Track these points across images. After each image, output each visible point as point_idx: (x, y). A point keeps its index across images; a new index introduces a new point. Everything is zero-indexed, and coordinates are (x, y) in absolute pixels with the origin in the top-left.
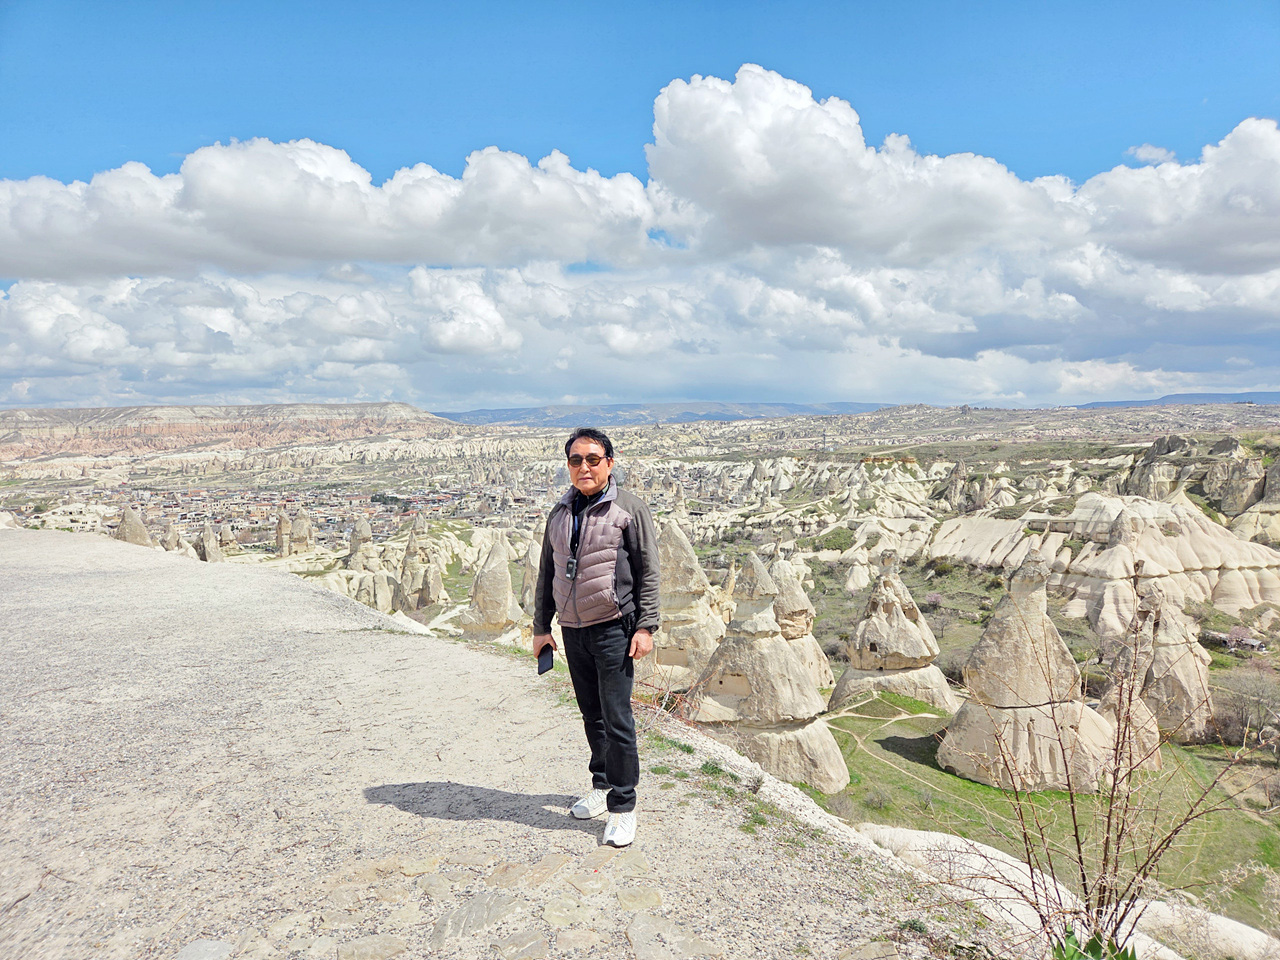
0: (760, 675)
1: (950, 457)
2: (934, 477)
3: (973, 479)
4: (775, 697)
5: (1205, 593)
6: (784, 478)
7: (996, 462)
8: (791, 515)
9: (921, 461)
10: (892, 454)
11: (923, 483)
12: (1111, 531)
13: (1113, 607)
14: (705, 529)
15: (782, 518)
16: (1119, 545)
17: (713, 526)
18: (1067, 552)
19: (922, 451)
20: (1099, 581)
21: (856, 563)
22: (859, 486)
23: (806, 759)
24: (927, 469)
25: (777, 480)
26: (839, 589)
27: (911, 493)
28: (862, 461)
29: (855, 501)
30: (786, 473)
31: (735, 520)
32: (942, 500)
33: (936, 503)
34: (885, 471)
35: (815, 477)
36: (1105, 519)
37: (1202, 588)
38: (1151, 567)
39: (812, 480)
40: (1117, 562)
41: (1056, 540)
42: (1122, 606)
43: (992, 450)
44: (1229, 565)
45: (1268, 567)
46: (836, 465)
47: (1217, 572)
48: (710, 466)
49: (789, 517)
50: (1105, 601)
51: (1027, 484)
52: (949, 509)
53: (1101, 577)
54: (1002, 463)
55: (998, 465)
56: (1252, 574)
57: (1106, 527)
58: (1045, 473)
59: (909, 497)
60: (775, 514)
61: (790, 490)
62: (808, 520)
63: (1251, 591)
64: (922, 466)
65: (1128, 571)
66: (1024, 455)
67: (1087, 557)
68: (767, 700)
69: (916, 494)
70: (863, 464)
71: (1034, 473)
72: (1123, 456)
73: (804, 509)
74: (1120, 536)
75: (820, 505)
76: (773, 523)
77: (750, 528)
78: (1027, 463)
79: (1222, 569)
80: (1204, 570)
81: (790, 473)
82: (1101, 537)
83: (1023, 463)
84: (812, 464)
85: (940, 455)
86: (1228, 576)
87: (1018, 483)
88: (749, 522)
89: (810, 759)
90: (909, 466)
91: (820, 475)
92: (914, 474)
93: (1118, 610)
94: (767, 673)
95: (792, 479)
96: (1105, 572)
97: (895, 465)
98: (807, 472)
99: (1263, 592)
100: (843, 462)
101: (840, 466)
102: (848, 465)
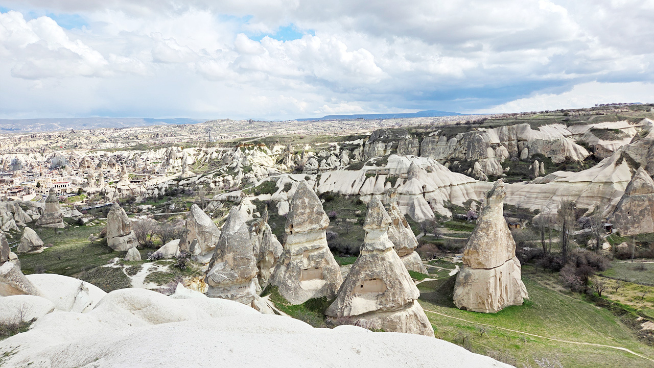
0: (391, 277)
1: (282, 143)
2: (276, 153)
3: (296, 153)
4: (402, 289)
5: (447, 197)
6: (189, 158)
7: (304, 144)
8: (207, 178)
9: (267, 145)
10: (253, 142)
11: (271, 156)
12: (408, 173)
13: (419, 207)
14: (153, 189)
15: (202, 179)
16: (413, 179)
17: (158, 188)
18: (389, 185)
19: (267, 140)
20: (409, 196)
21: (282, 200)
22: (241, 159)
23: (420, 324)
24: (272, 150)
25: (184, 159)
26: (275, 215)
27: (266, 162)
28: (237, 146)
29: (241, 167)
30: (190, 155)
31: (171, 183)
32: (282, 164)
33: (279, 166)
34: (252, 152)
35: (208, 156)
36: (404, 167)
37: (446, 195)
38: (429, 188)
39: (207, 158)
40: (415, 186)
41: (382, 179)
42: (423, 207)
43: (301, 138)
44: (453, 184)
45: (467, 183)
46: (219, 149)
47: (449, 187)
48: (125, 154)
49: (206, 179)
50: (416, 206)
51: (322, 154)
52: (287, 169)
53: (410, 194)
54: (307, 145)
55: (306, 146)
56: (462, 187)
57: (405, 171)
58: (328, 148)
59: (266, 164)
60: (197, 178)
61: (193, 164)
62: (217, 179)
63: (463, 194)
64: (269, 148)
65: (421, 190)
66: (316, 141)
67: (399, 185)
68: (398, 292)
69: (269, 162)
70: (239, 148)
71: (323, 149)
72: (359, 140)
73: (214, 174)
74: (413, 175)
75: (221, 171)
76: (197, 182)
77: (182, 187)
78: (318, 144)
79: (451, 185)
80: (445, 187)
81: (192, 154)
82: (403, 175)
83: (316, 144)
84: (204, 149)
85: (277, 142)
86: (454, 188)
87: (317, 154)
88: (181, 183)
89: (422, 324)
90: (262, 148)
91: (211, 155)
92: (265, 152)
93: (421, 209)
94: (396, 274)
95: (194, 158)
96: (412, 192)
97: (255, 148)
98: (202, 154)
99: (467, 194)
100: (224, 147)
101: (222, 149)
102: (227, 149)
